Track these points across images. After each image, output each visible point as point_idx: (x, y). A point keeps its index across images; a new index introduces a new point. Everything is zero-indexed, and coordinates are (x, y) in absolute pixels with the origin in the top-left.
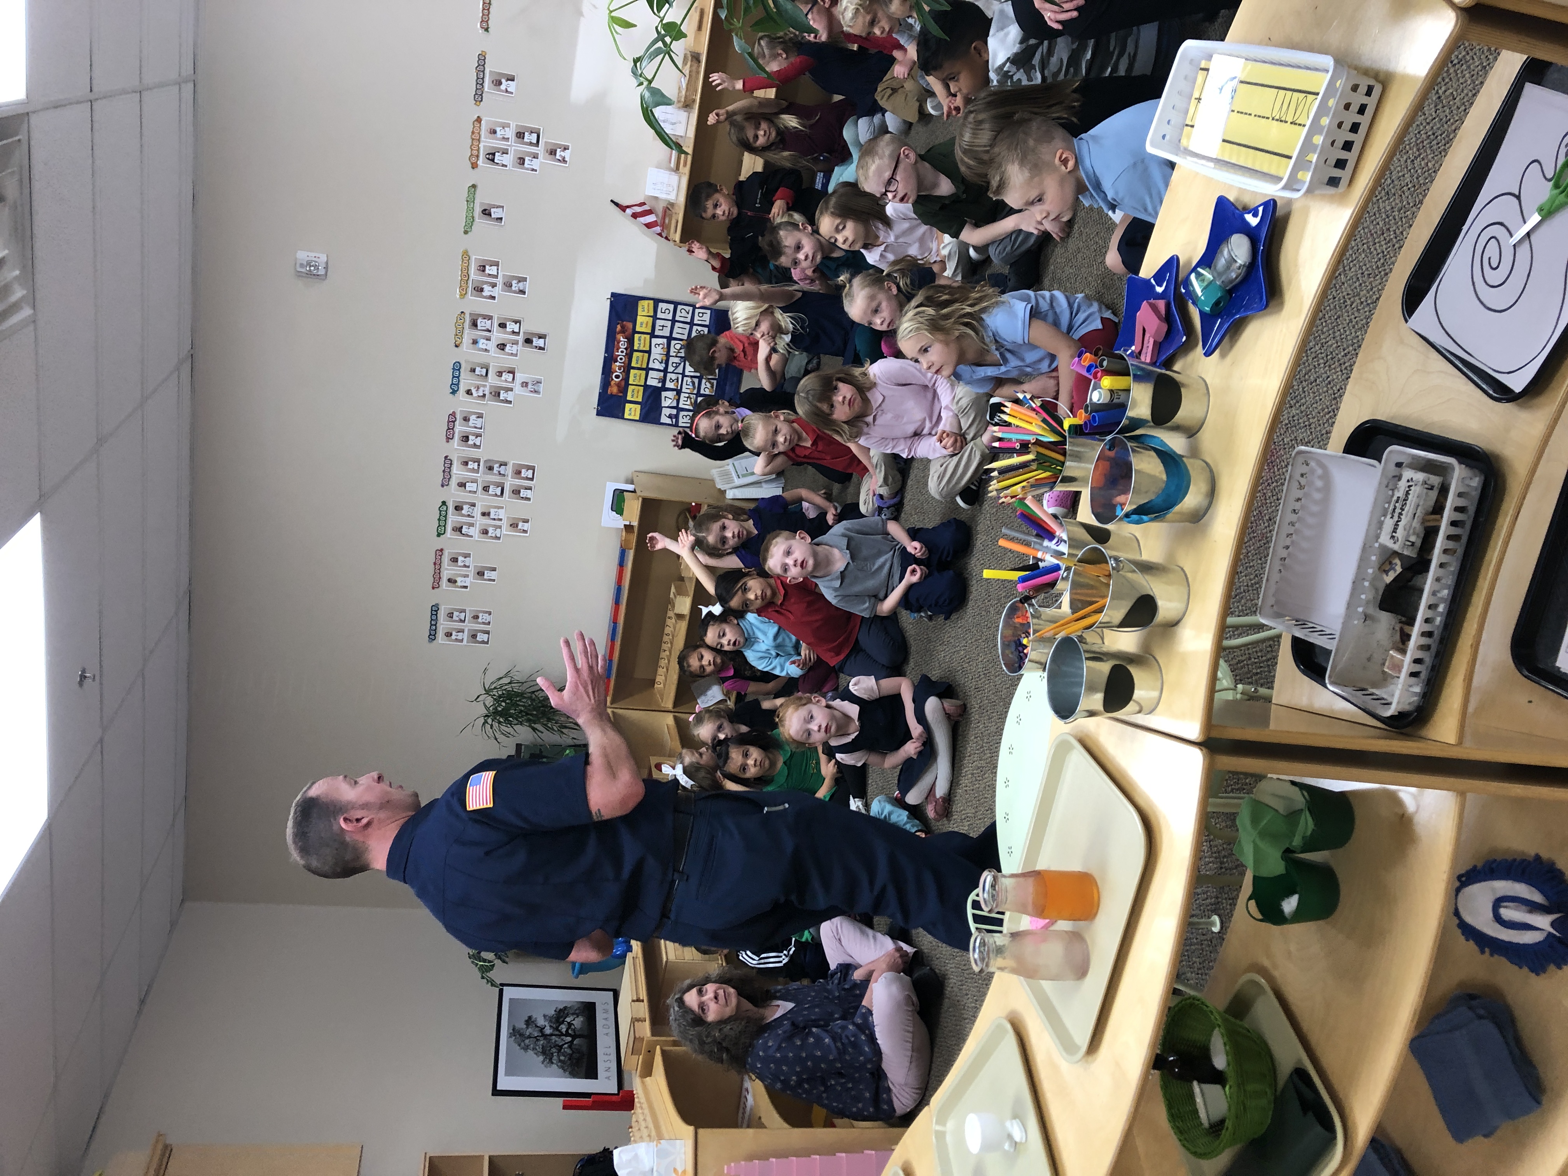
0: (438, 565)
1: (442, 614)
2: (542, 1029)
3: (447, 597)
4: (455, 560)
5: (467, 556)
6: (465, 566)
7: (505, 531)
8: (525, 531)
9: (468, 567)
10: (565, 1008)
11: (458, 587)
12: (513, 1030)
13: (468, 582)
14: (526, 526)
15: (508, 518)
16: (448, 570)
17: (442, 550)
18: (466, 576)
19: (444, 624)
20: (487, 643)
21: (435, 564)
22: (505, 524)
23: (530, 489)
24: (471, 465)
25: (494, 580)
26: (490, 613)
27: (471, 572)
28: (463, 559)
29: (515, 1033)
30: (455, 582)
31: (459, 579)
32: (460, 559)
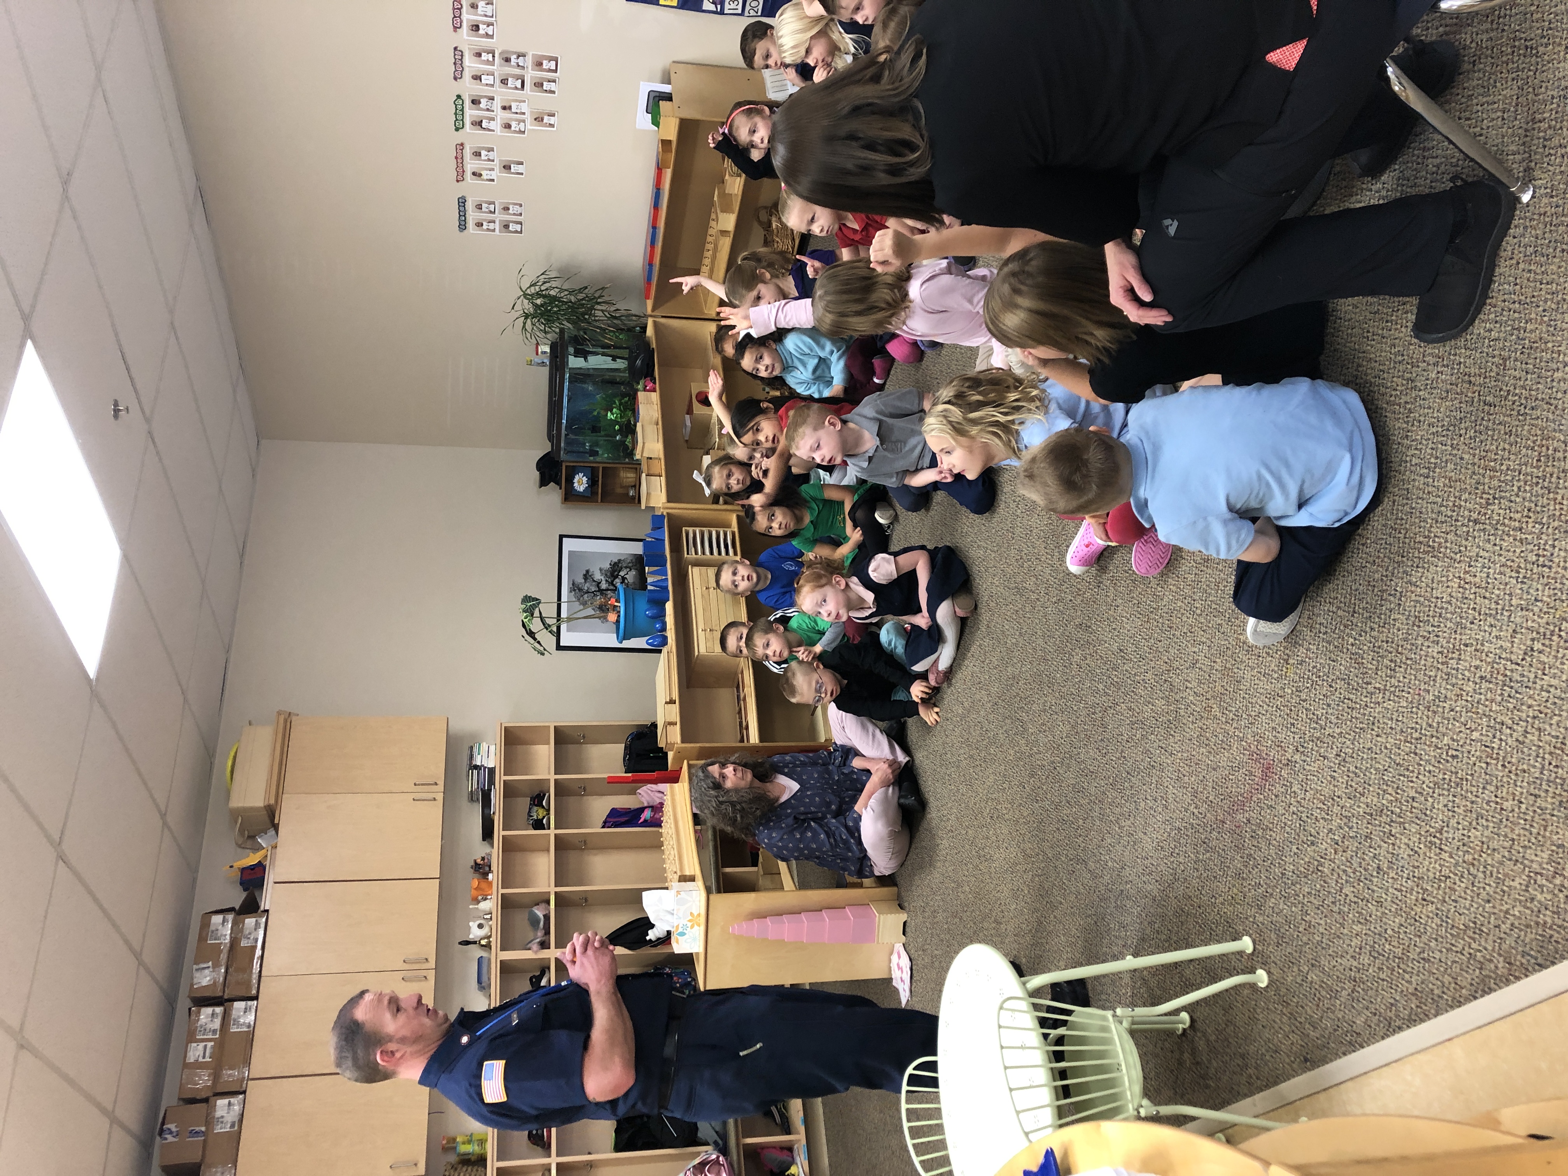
0: (459, 159)
1: (470, 206)
2: (598, 584)
3: (473, 190)
4: (477, 154)
5: (490, 150)
6: (489, 160)
7: (530, 126)
8: (552, 126)
9: (493, 161)
10: (619, 561)
11: (483, 180)
12: (573, 584)
13: (494, 175)
14: (552, 120)
15: (531, 112)
16: (471, 165)
17: (462, 144)
18: (493, 169)
19: (472, 216)
20: (521, 232)
21: (456, 158)
22: (528, 118)
23: (554, 81)
24: (485, 56)
25: (522, 174)
26: (521, 205)
27: (496, 165)
28: (486, 153)
29: (575, 588)
30: (480, 175)
31: (484, 173)
32: (483, 153)
